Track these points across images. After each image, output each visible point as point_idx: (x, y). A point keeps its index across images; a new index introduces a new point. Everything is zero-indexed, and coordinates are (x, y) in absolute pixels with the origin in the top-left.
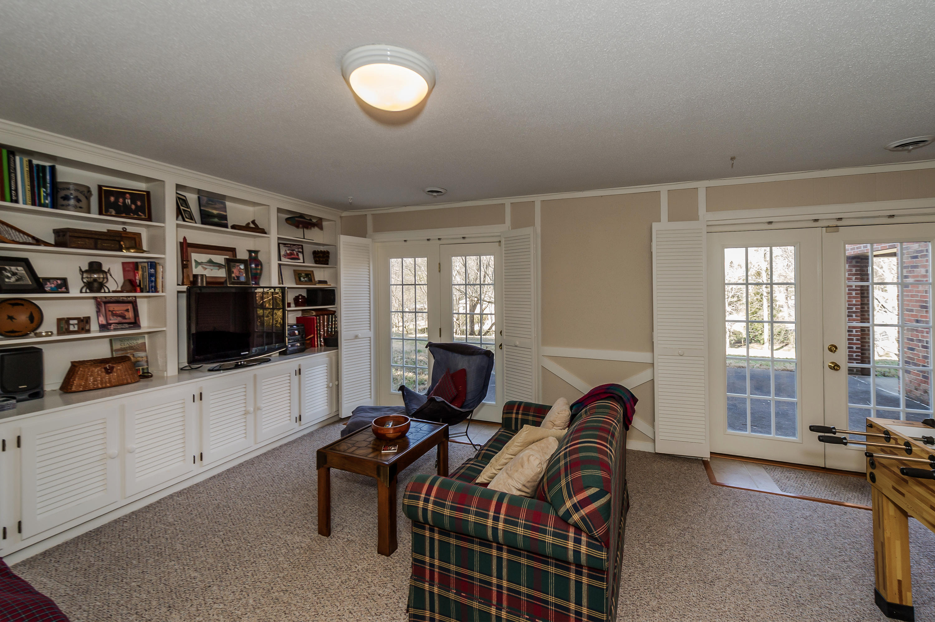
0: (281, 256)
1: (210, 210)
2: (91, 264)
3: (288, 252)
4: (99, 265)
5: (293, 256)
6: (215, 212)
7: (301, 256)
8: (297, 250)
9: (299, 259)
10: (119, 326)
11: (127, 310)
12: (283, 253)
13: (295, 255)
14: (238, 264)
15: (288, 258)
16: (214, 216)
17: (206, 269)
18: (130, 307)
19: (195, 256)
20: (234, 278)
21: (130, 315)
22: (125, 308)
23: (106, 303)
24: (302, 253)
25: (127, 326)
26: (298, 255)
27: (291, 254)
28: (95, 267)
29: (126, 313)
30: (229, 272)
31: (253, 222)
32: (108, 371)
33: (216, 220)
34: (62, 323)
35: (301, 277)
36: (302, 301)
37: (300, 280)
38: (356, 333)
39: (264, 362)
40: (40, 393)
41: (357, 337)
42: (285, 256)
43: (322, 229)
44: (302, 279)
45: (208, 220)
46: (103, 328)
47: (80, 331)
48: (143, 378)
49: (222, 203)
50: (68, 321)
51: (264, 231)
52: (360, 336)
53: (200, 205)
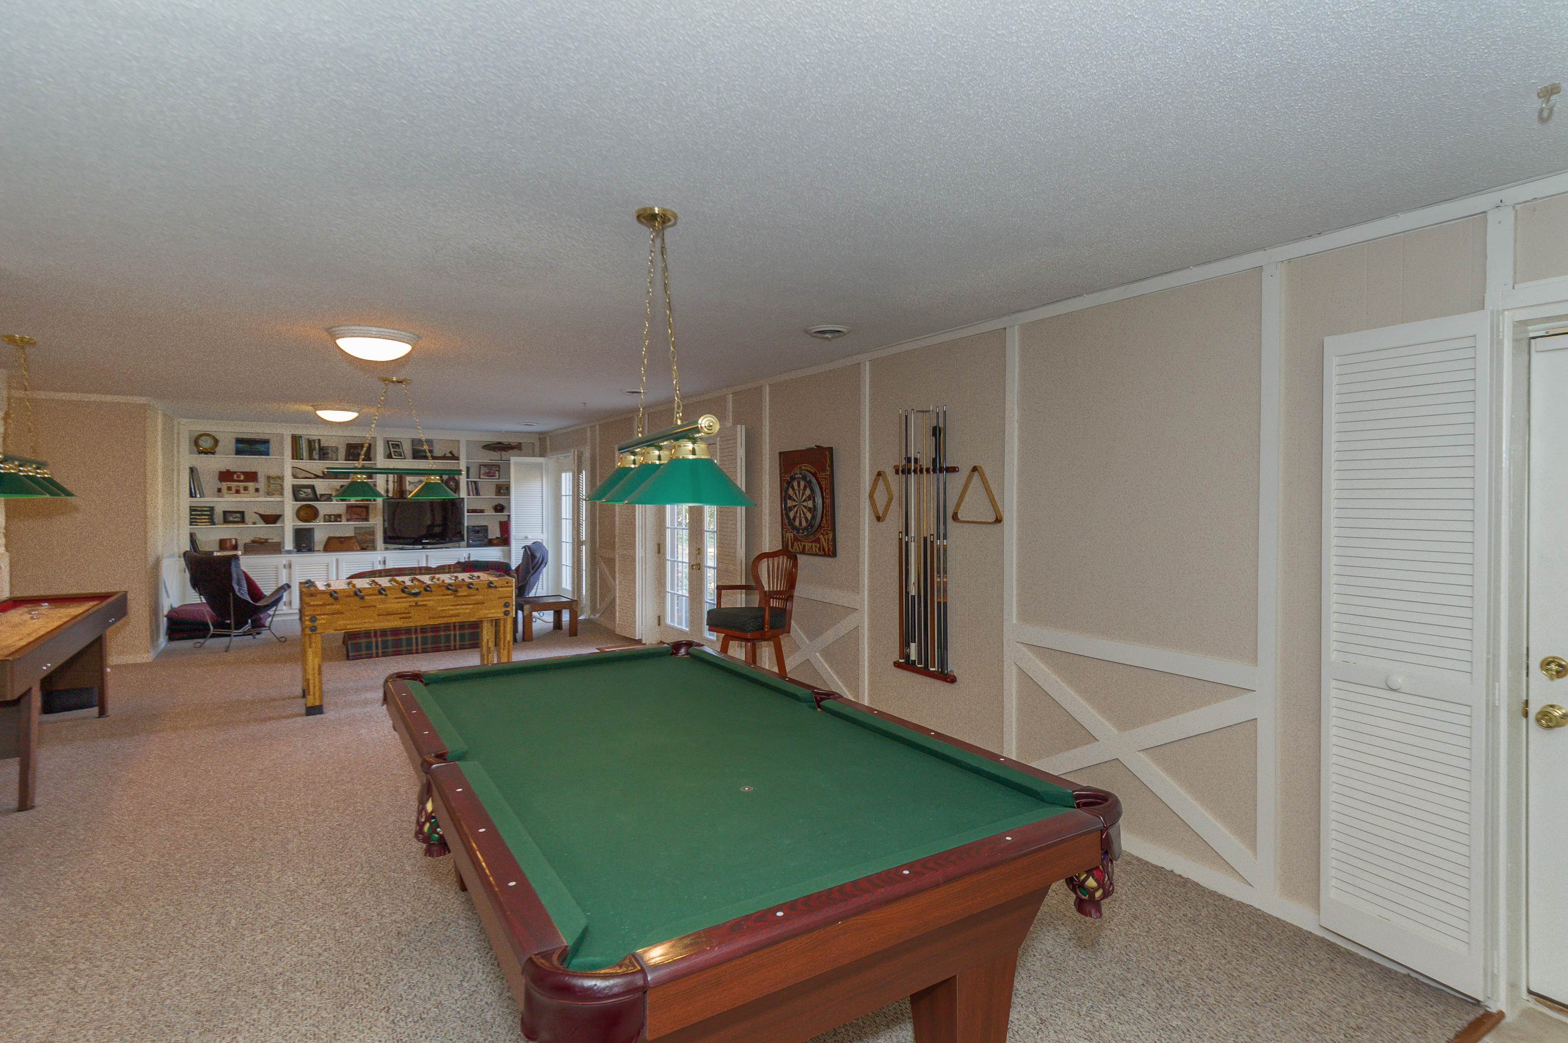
0: (481, 474)
1: (419, 448)
3: (487, 471)
6: (423, 448)
7: (497, 473)
8: (495, 469)
9: (496, 476)
10: (356, 520)
11: (362, 512)
12: (482, 472)
13: (493, 473)
15: (486, 476)
16: (421, 451)
18: (364, 510)
19: (409, 479)
21: (366, 514)
22: (362, 510)
23: (353, 506)
24: (499, 471)
25: (361, 520)
26: (495, 473)
27: (489, 473)
31: (451, 453)
32: (341, 542)
33: (423, 453)
34: (327, 517)
35: (504, 490)
36: (499, 508)
37: (499, 492)
38: (526, 534)
39: (442, 548)
40: (310, 550)
41: (526, 538)
42: (484, 474)
43: (521, 450)
44: (502, 491)
45: (418, 454)
46: (348, 520)
47: (336, 521)
48: (363, 549)
49: (430, 442)
50: (330, 516)
51: (457, 459)
52: (530, 537)
53: (413, 445)
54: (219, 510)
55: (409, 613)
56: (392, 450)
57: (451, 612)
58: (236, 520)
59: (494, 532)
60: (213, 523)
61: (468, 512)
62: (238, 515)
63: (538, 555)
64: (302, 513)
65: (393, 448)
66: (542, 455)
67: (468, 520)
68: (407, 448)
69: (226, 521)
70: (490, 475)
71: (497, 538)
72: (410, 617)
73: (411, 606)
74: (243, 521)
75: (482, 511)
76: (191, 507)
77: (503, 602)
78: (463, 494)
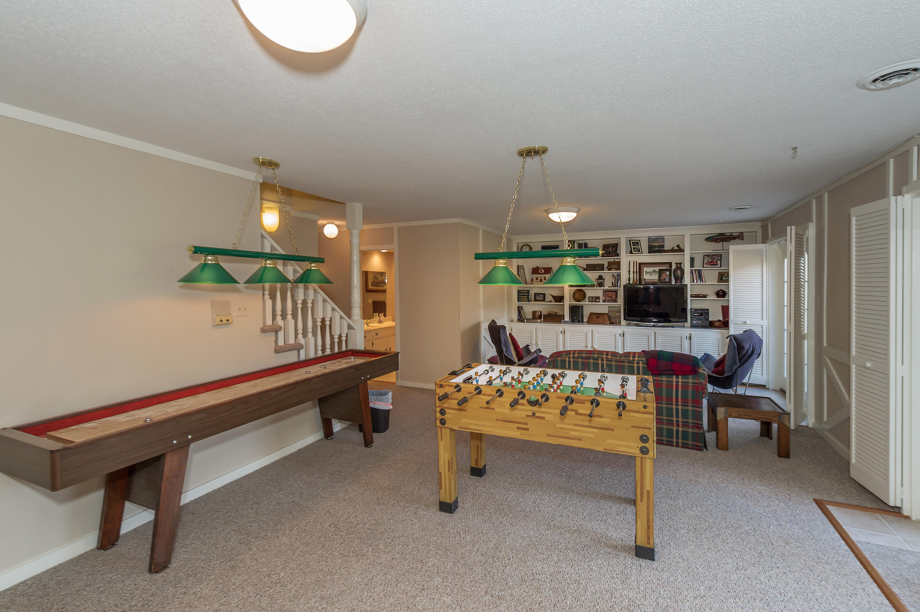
0: (704, 263)
1: (654, 244)
2: (599, 276)
3: (710, 260)
4: (602, 276)
5: (713, 263)
6: (657, 244)
7: (719, 262)
8: (717, 258)
9: (717, 265)
10: (609, 301)
11: (613, 295)
12: (705, 261)
13: (714, 262)
14: (666, 272)
15: (709, 265)
16: (655, 247)
17: (651, 275)
18: (614, 293)
19: (646, 269)
20: (662, 280)
21: (614, 296)
22: (613, 294)
23: (606, 291)
24: (721, 260)
25: (612, 301)
26: (717, 262)
27: (712, 262)
28: (601, 277)
29: (613, 296)
30: (660, 276)
31: (678, 246)
32: (598, 317)
33: (657, 249)
34: (591, 299)
35: (724, 277)
36: (722, 294)
37: (722, 279)
38: (744, 320)
39: (668, 327)
40: (581, 321)
41: (745, 323)
42: (707, 263)
43: (743, 239)
44: (724, 278)
45: (652, 250)
46: (604, 301)
47: (596, 301)
48: (612, 323)
49: (662, 239)
50: (592, 297)
51: (683, 251)
52: (748, 322)
53: (649, 242)
54: (532, 292)
55: (526, 424)
56: (632, 247)
57: (572, 433)
58: (541, 299)
59: (716, 315)
60: (529, 301)
61: (691, 297)
62: (542, 296)
63: (747, 346)
64: (577, 295)
65: (633, 245)
66: (764, 242)
67: (691, 304)
68: (645, 246)
69: (536, 300)
70: (712, 263)
71: (719, 321)
72: (528, 430)
73: (527, 416)
74: (544, 300)
75: (705, 296)
76: (518, 291)
77: (639, 432)
78: (687, 280)
